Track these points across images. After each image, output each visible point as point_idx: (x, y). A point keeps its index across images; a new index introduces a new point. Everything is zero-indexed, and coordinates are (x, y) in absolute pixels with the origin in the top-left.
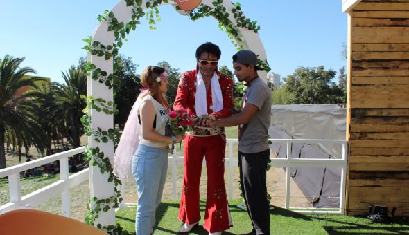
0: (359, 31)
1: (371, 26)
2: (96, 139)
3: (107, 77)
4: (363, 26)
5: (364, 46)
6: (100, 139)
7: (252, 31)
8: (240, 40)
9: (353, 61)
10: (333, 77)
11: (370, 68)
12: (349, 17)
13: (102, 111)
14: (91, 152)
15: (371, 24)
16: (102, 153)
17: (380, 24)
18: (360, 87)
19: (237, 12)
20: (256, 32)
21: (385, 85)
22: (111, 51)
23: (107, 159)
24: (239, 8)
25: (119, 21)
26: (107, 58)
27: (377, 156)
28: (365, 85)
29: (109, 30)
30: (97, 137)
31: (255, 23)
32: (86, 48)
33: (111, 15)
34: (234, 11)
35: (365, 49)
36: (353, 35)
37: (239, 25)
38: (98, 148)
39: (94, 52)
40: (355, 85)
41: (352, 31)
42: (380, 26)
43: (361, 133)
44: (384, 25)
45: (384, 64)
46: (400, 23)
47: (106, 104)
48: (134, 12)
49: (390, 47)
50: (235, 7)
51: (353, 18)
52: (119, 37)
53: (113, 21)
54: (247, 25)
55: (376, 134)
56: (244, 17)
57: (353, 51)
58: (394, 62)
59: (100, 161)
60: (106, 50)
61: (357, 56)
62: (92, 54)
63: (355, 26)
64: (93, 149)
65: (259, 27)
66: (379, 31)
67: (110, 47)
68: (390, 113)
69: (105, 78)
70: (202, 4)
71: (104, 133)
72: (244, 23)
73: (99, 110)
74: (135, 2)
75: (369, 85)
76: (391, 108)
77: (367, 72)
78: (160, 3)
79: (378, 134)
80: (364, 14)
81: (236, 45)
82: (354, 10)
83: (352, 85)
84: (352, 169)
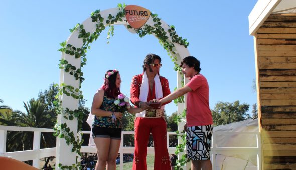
0: (263, 48)
1: (271, 45)
2: (65, 117)
3: (76, 71)
4: (266, 45)
5: (268, 59)
6: (68, 117)
7: (183, 47)
8: (174, 53)
9: (260, 70)
10: (247, 110)
11: (274, 75)
12: (255, 39)
13: (71, 96)
14: (60, 127)
15: (271, 44)
16: (69, 128)
17: (277, 43)
18: (267, 90)
19: (172, 32)
20: (186, 47)
21: (286, 88)
22: (80, 53)
23: (72, 133)
24: (173, 29)
25: (87, 32)
26: (77, 57)
27: (285, 144)
28: (271, 88)
29: (79, 38)
30: (66, 115)
31: (185, 40)
32: (61, 50)
33: (81, 27)
34: (169, 31)
35: (269, 62)
36: (258, 51)
37: (173, 41)
38: (65, 124)
39: (67, 52)
40: (263, 88)
41: (258, 48)
42: (278, 44)
43: (271, 126)
44: (282, 44)
45: (284, 73)
46: (293, 42)
47: (74, 91)
48: (97, 26)
49: (287, 60)
50: (170, 29)
51: (258, 39)
52: (86, 44)
53: (82, 31)
54: (179, 42)
55: (282, 127)
56: (177, 36)
57: (259, 63)
58: (291, 71)
59: (66, 134)
60: (76, 51)
61: (262, 66)
62: (66, 53)
63: (259, 45)
64: (62, 124)
65: (188, 44)
66: (278, 48)
67: (79, 50)
68: (292, 110)
69: (74, 72)
70: (147, 26)
71: (71, 113)
72: (177, 40)
73: (68, 95)
74: (98, 20)
75: (274, 88)
76: (293, 106)
77: (271, 79)
78: (116, 22)
79: (284, 127)
80: (266, 36)
81: (171, 57)
82: (258, 34)
83: (261, 88)
84: (265, 156)
